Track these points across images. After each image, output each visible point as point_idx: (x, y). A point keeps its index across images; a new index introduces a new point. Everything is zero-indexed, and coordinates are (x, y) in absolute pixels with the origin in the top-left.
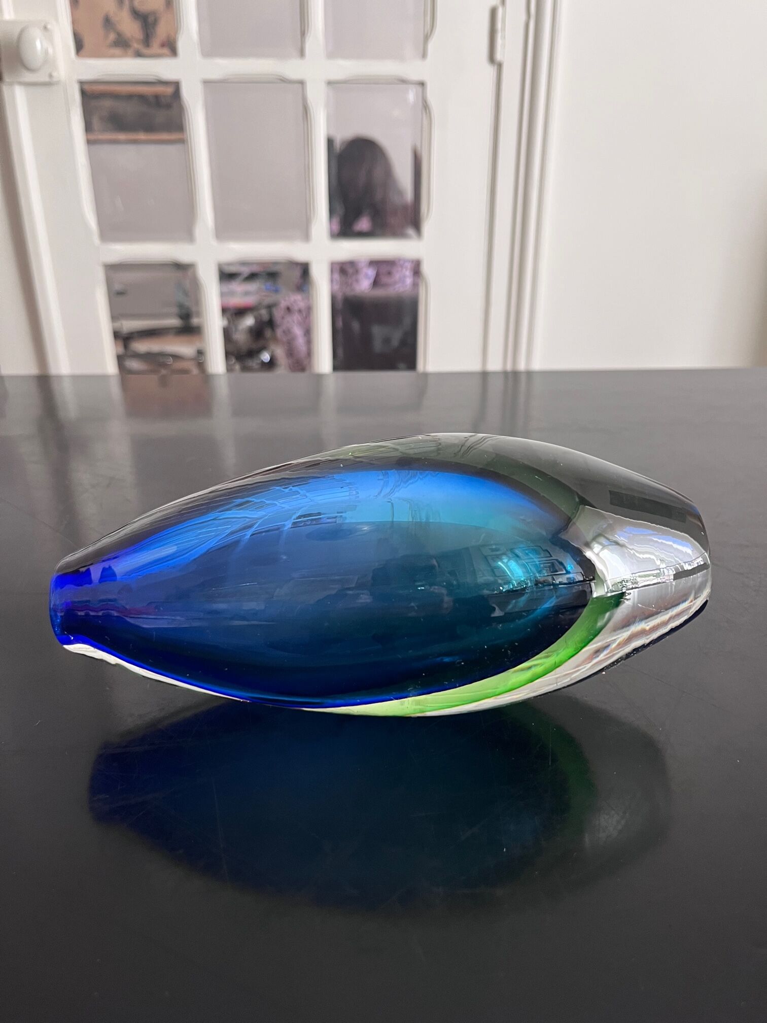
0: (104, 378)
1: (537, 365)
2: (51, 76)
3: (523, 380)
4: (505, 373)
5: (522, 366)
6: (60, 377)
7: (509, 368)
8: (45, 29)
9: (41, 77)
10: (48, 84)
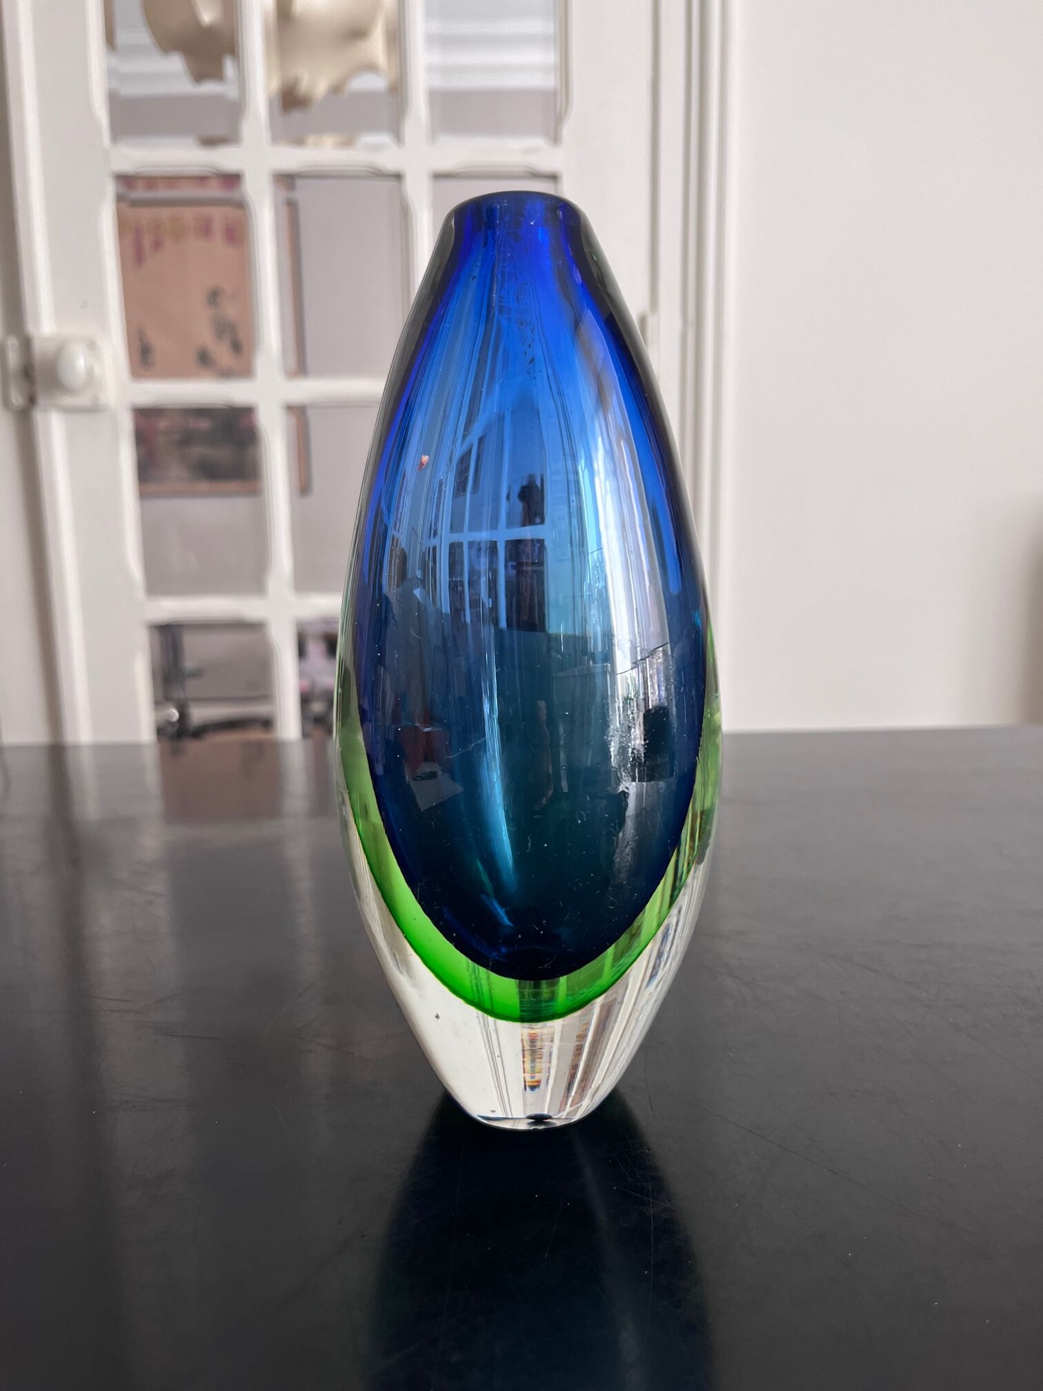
2: (96, 399)
8: (92, 346)
9: (82, 400)
10: (94, 409)
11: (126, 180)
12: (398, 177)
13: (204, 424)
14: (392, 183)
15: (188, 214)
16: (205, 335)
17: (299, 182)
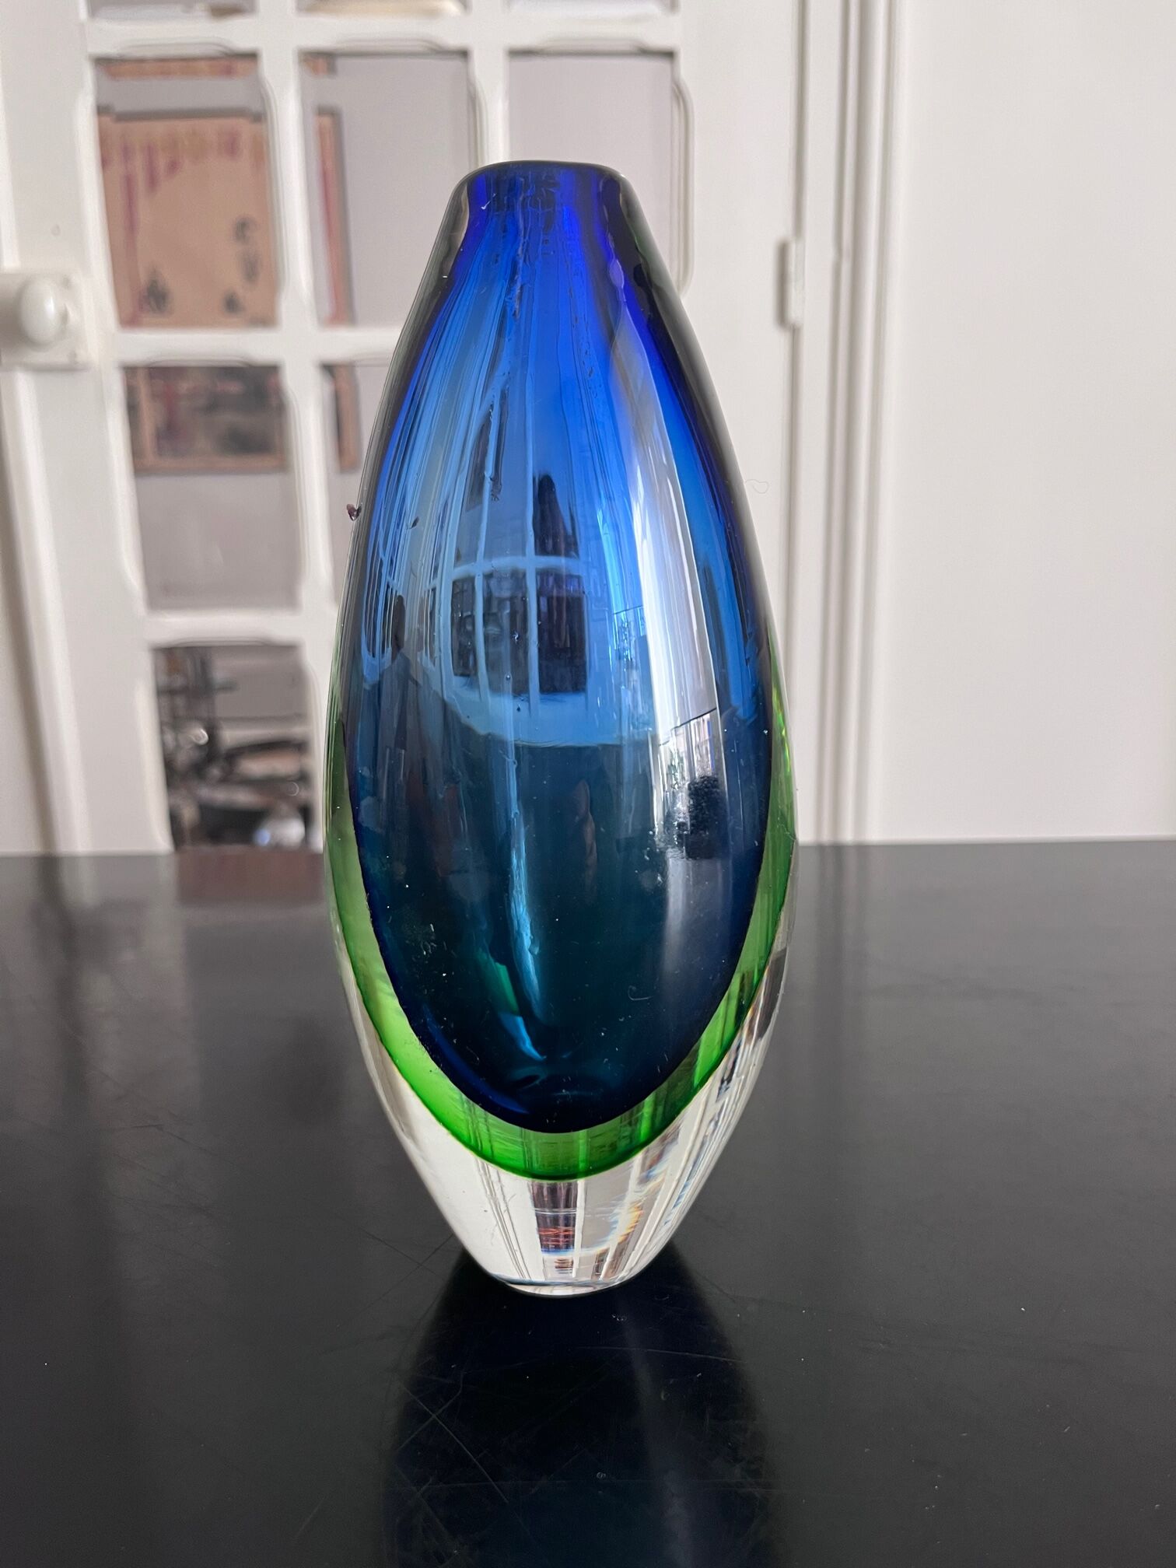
0: (147, 860)
1: (876, 833)
2: (74, 355)
3: (851, 862)
4: (820, 848)
5: (848, 836)
6: (74, 859)
7: (826, 838)
8: (66, 283)
9: (56, 356)
10: (72, 368)
11: (107, 65)
12: (464, 54)
13: (234, 388)
14: (456, 63)
15: (210, 128)
16: (231, 277)
17: (341, 63)
